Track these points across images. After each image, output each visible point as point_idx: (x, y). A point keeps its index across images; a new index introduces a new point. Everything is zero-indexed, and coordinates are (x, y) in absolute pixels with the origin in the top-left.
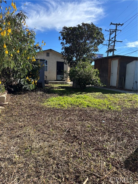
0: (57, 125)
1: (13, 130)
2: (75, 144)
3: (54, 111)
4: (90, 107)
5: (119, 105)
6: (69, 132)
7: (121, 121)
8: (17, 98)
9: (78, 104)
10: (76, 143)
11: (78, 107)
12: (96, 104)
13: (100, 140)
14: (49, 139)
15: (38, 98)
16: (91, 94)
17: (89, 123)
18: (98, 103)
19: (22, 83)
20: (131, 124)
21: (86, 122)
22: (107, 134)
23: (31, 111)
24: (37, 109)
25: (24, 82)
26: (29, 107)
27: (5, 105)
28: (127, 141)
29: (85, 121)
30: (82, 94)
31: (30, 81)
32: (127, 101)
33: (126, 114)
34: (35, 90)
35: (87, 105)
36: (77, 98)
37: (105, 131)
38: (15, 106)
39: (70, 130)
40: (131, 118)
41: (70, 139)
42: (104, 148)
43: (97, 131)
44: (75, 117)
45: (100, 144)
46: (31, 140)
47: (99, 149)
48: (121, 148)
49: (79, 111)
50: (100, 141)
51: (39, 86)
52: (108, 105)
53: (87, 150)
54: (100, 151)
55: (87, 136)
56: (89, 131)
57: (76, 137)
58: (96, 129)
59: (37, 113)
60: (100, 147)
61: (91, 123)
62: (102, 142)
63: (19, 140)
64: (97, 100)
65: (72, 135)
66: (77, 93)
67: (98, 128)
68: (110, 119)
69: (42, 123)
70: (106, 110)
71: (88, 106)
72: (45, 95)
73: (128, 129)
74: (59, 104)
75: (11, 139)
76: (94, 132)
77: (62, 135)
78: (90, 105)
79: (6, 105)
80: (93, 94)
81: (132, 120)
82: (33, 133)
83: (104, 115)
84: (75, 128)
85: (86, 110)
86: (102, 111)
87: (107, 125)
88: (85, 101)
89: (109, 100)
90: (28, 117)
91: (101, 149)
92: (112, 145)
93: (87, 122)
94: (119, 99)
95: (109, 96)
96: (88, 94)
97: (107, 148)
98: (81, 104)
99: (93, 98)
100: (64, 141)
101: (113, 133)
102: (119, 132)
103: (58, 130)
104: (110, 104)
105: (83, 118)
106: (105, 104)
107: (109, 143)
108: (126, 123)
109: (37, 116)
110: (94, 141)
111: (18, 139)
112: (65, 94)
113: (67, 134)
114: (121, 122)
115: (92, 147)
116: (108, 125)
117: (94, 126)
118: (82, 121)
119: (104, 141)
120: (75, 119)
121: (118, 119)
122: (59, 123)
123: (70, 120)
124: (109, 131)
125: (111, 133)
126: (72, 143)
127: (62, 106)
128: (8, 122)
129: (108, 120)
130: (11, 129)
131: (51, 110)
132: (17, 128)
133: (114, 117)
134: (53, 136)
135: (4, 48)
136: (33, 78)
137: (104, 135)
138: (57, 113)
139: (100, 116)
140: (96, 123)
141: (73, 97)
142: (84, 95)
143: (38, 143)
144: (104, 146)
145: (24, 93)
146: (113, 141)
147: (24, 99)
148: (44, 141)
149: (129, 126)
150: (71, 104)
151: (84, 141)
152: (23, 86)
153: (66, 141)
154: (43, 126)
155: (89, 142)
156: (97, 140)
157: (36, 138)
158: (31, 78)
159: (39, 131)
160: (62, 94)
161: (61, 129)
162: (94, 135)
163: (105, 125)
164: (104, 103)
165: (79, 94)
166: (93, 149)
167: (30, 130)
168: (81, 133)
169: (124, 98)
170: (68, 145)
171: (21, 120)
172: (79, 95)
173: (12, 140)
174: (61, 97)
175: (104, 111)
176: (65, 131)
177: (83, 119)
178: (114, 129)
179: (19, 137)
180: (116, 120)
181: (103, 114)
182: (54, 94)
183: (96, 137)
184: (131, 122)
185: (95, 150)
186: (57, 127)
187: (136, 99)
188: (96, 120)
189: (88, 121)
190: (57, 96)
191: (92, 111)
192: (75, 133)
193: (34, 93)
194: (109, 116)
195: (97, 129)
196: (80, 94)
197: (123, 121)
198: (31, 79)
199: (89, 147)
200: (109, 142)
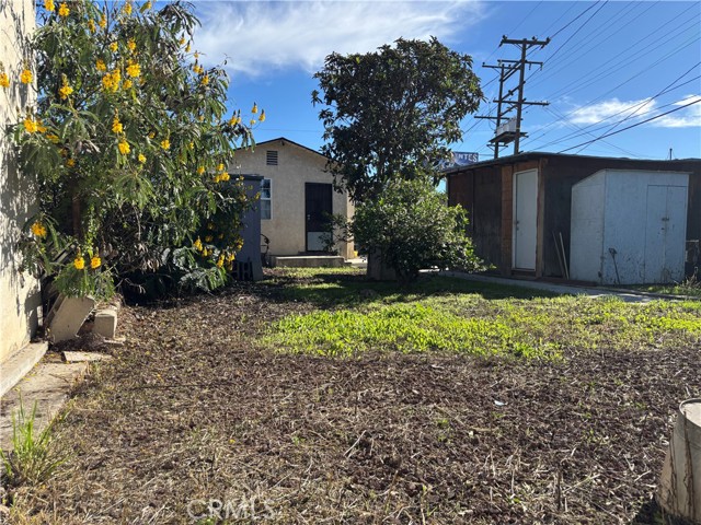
0: (319, 421)
1: (148, 441)
2: (393, 493)
3: (302, 367)
4: (441, 349)
5: (552, 341)
6: (364, 445)
7: (568, 399)
8: (158, 319)
9: (392, 338)
10: (398, 487)
11: (396, 349)
12: (462, 336)
13: (492, 475)
14: (289, 473)
15: (238, 319)
16: (440, 299)
17: (441, 412)
18: (471, 336)
19: (179, 263)
20: (608, 412)
21: (431, 406)
22: (518, 451)
23: (213, 367)
24: (237, 359)
25: (187, 260)
26: (204, 354)
27: (116, 346)
28: (600, 478)
29: (428, 402)
30: (406, 302)
31: (208, 257)
32: (582, 323)
33: (583, 373)
34: (226, 290)
35: (430, 343)
36: (390, 316)
37: (507, 441)
38: (152, 351)
39: (372, 440)
40: (607, 388)
41: (371, 474)
42: (510, 507)
43: (475, 442)
44: (387, 390)
45: (494, 492)
46: (220, 481)
47: (491, 514)
48: (580, 509)
49: (401, 366)
50: (491, 481)
51: (243, 277)
52: (510, 342)
53: (444, 516)
54: (494, 518)
55: (439, 461)
56: (445, 441)
57: (395, 465)
58: (471, 433)
59: (236, 376)
60: (494, 503)
61: (449, 412)
62: (500, 483)
63: (170, 482)
64: (467, 323)
65: (380, 458)
66: (387, 298)
67: (477, 429)
68: (523, 392)
69: (259, 413)
70: (506, 361)
71: (433, 347)
72: (265, 306)
73: (599, 431)
74: (321, 342)
75: (141, 476)
76: (464, 446)
77: (340, 457)
78: (441, 342)
79: (120, 346)
80: (447, 300)
81: (611, 398)
82: (224, 454)
83: (499, 379)
84: (390, 430)
85: (426, 363)
86: (487, 366)
87: (514, 418)
88: (419, 325)
89: (513, 320)
90: (205, 391)
91: (497, 514)
92: (542, 497)
93: (435, 408)
94: (552, 319)
95: (511, 307)
96: (430, 300)
97: (525, 509)
98: (406, 339)
99: (448, 314)
100: (349, 480)
101: (540, 447)
102: (563, 445)
103: (322, 440)
104: (519, 338)
105: (416, 392)
106: (497, 338)
107: (528, 487)
108: (589, 407)
109: (237, 389)
110: (468, 482)
111: (167, 478)
112: (339, 303)
113: (358, 453)
114: (569, 405)
115: (462, 505)
116: (519, 418)
117: (463, 420)
118: (415, 403)
119: (510, 478)
120: (387, 396)
121: (555, 393)
122: (323, 412)
123: (368, 401)
124: (523, 441)
125: (533, 447)
126: (383, 487)
127: (333, 348)
128: (126, 410)
129: (516, 397)
130: (140, 439)
131: (292, 365)
132: (161, 434)
133: (537, 387)
134: (305, 462)
135: (112, 133)
136: (220, 245)
137: (506, 455)
138: (316, 374)
139: (485, 383)
140: (470, 408)
141: (372, 314)
142: (413, 303)
143: (246, 491)
144: (510, 501)
145: (186, 304)
146: (544, 478)
147: (186, 325)
148: (272, 483)
149: (604, 418)
150: (367, 340)
151: (430, 481)
152: (184, 273)
153: (355, 481)
154: (264, 423)
155: (450, 484)
156: (480, 477)
157: (240, 471)
158: (212, 246)
159: (247, 443)
160: (327, 301)
161: (335, 435)
162: (464, 457)
163: (505, 418)
164: (494, 333)
165: (393, 301)
166: (466, 514)
167: (214, 443)
168: (415, 451)
169: (568, 311)
170: (367, 497)
171: (176, 404)
172: (394, 306)
173: (143, 483)
174: (326, 315)
175: (495, 365)
176: (351, 444)
177: (420, 397)
178: (542, 432)
179: (172, 468)
180: (546, 395)
181: (494, 376)
182: (299, 301)
183: (475, 462)
184: (608, 405)
185: (477, 515)
186: (317, 427)
187: (617, 318)
188: (469, 399)
189: (438, 402)
190: (311, 310)
191: (448, 363)
192: (390, 448)
193: (222, 303)
194: (518, 381)
195: (475, 433)
196: (400, 300)
197: (577, 401)
198: (213, 250)
199: (450, 505)
200: (529, 483)
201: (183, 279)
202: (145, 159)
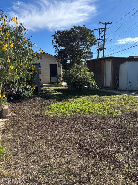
0: (67, 138)
1: (26, 146)
2: (89, 158)
3: (58, 121)
4: (91, 113)
5: (118, 109)
6: (80, 144)
7: (125, 128)
8: (18, 106)
9: (79, 110)
10: (90, 156)
11: (80, 114)
12: (96, 109)
13: (111, 152)
14: (64, 153)
15: (38, 105)
16: (88, 97)
17: (96, 133)
18: (98, 109)
19: (21, 90)
20: (135, 131)
21: (93, 131)
22: (116, 144)
23: (36, 121)
24: (41, 119)
25: (22, 89)
26: (33, 118)
27: (9, 116)
28: (136, 150)
29: (92, 130)
30: (79, 98)
31: (28, 88)
32: (124, 103)
33: (127, 120)
34: (33, 97)
35: (88, 111)
36: (77, 103)
37: (113, 141)
38: (19, 117)
39: (81, 143)
40: (134, 124)
41: (83, 153)
42: (117, 160)
43: (105, 142)
44: (81, 127)
45: (113, 156)
46: (48, 157)
47: (113, 162)
48: (133, 159)
49: (83, 119)
50: (111, 153)
51: (37, 93)
52: (108, 110)
53: (102, 164)
54: (114, 163)
55: (98, 148)
56: (98, 142)
57: (88, 150)
58: (104, 139)
59: (43, 124)
60: (113, 159)
61: (98, 133)
62: (113, 154)
63: (36, 158)
64: (96, 104)
65: (84, 148)
66: (75, 97)
67: (105, 138)
68: (114, 126)
69: (52, 136)
70: (108, 116)
71: (89, 112)
72: (44, 101)
73: (133, 137)
74: (61, 112)
75: (28, 156)
76: (103, 143)
77: (75, 148)
78: (91, 111)
80: (90, 97)
81: (135, 127)
82: (46, 149)
83: (107, 122)
84: (85, 139)
85: (88, 118)
86: (103, 118)
87: (113, 134)
88: (84, 106)
89: (107, 103)
90: (36, 130)
91: (114, 162)
92: (124, 157)
93: (94, 132)
94: (117, 102)
95: (106, 98)
96: (85, 97)
97: (120, 161)
98: (82, 110)
99: (91, 102)
100: (78, 155)
101: (121, 142)
102: (126, 141)
103: (69, 143)
104: (110, 109)
105: (88, 127)
106: (104, 109)
107: (120, 154)
108: (130, 130)
109: (44, 128)
110: (106, 154)
111: (34, 157)
112: (63, 99)
113: (79, 147)
114: (125, 129)
115: (106, 160)
116: (114, 134)
117: (101, 135)
118: (88, 131)
119: (115, 152)
120: (82, 129)
121: (122, 126)
122: (67, 135)
123: (77, 131)
124: (117, 141)
125: (119, 142)
126: (87, 156)
127: (65, 114)
128: (18, 136)
129: (112, 127)
130: (24, 145)
131: (56, 120)
132: (29, 144)
133: (117, 124)
134: (67, 150)
135: (7, 63)
136: (31, 84)
137: (113, 145)
138: (63, 123)
139: (104, 123)
140: (102, 131)
141: (72, 102)
142: (81, 98)
143: (55, 159)
144: (117, 159)
145: (24, 101)
146: (123, 151)
147: (25, 108)
148: (60, 157)
149: (134, 133)
150: (72, 111)
151: (97, 154)
153: (80, 155)
154: (54, 139)
155: (102, 155)
156: (109, 152)
157: (52, 154)
158: (29, 85)
159: (51, 145)
160: (60, 98)
161: (72, 142)
162: (104, 147)
163: (111, 134)
164: (103, 108)
166: (107, 163)
167: (42, 145)
168: (92, 146)
169: (120, 100)
170: (84, 159)
171: (30, 134)
172: (77, 99)
173: (29, 158)
174: (60, 103)
175: (106, 118)
176: (77, 144)
177: (89, 129)
178: (120, 138)
179: (35, 154)
180: (120, 127)
181: (106, 121)
182: (52, 99)
183: (106, 148)
184: (134, 129)
185: (110, 163)
186: (67, 139)
187: (132, 101)
188: (101, 129)
189: (94, 130)
190: (56, 102)
191: (94, 118)
192: (86, 145)
193: (32, 100)
194: (111, 122)
195: (105, 139)
196: (78, 97)
197: (127, 128)
198: (29, 86)
199: (103, 160)
200: (120, 153)
201: (22, 94)
202: (17, 70)
